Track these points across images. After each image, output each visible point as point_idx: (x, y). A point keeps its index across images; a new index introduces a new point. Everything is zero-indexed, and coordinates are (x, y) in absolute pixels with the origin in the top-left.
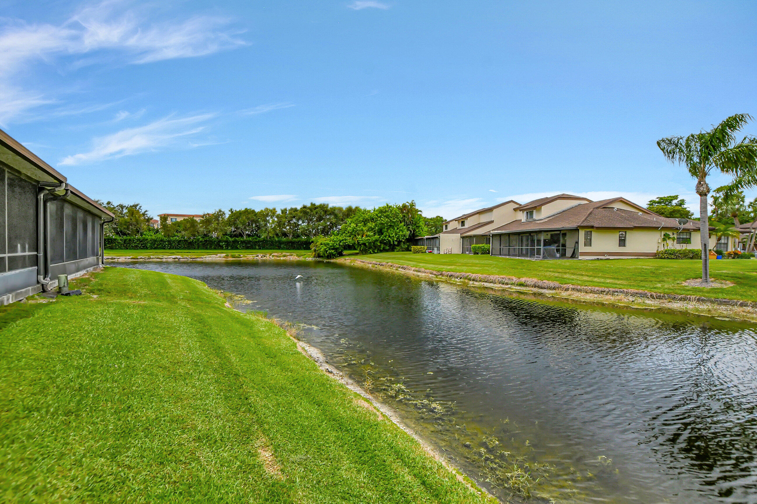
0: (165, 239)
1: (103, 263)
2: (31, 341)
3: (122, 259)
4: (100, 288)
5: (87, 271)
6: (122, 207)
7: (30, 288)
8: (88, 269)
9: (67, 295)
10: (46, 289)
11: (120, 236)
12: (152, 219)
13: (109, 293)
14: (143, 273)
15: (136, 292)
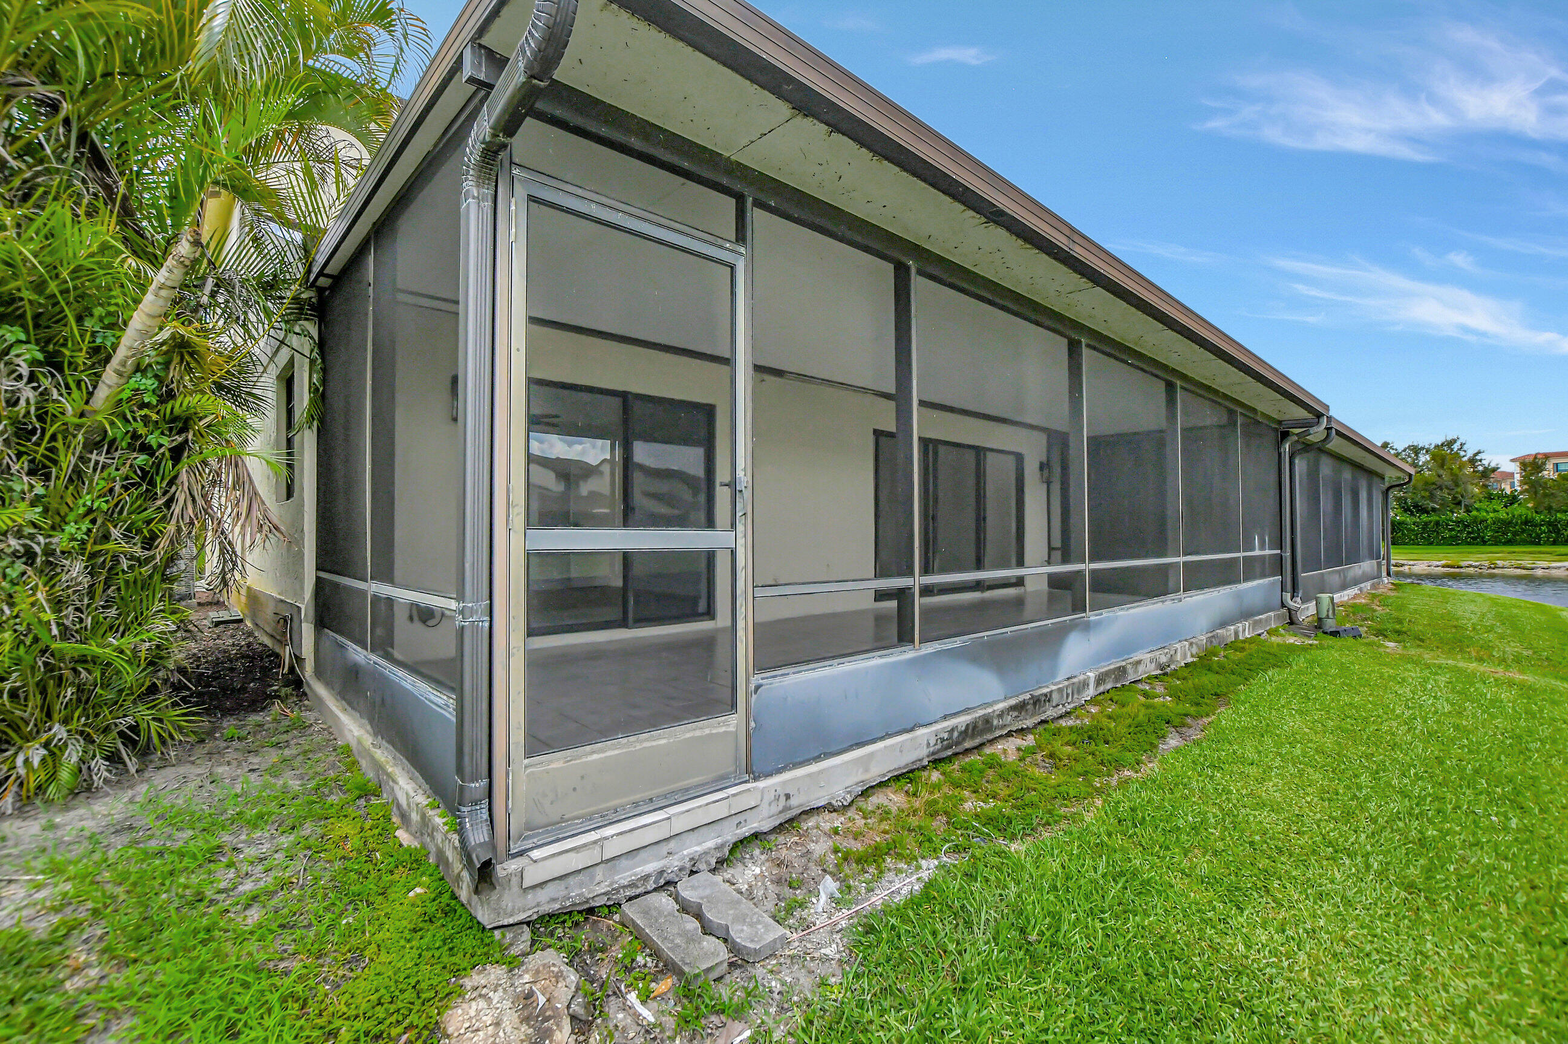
0: (1538, 518)
1: (1389, 574)
2: (1301, 712)
3: (1420, 567)
4: (1398, 627)
5: (1361, 589)
6: (1416, 450)
7: (1272, 614)
8: (1362, 585)
9: (1335, 634)
10: (1294, 619)
11: (1412, 514)
12: (1494, 470)
13: (1422, 641)
14: (1495, 602)
15: (1488, 647)
